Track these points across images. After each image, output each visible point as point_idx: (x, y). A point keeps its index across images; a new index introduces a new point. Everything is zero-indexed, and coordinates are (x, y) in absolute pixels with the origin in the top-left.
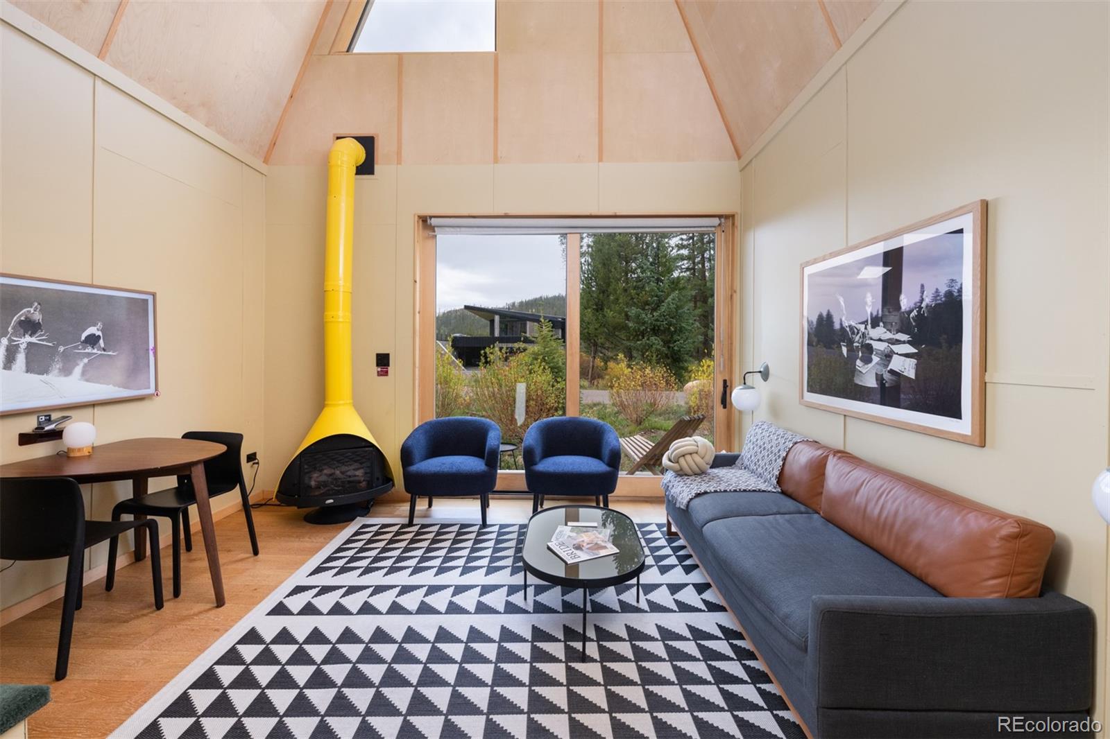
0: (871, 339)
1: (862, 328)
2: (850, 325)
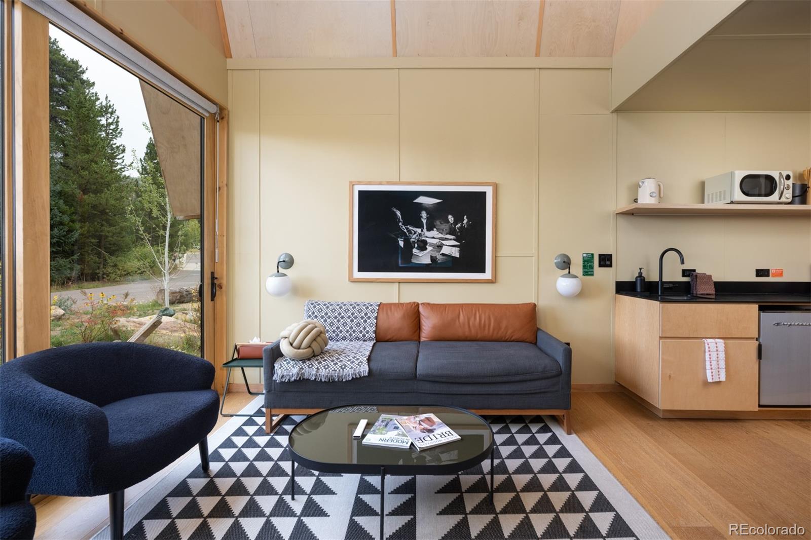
1: (419, 230)
2: (407, 229)
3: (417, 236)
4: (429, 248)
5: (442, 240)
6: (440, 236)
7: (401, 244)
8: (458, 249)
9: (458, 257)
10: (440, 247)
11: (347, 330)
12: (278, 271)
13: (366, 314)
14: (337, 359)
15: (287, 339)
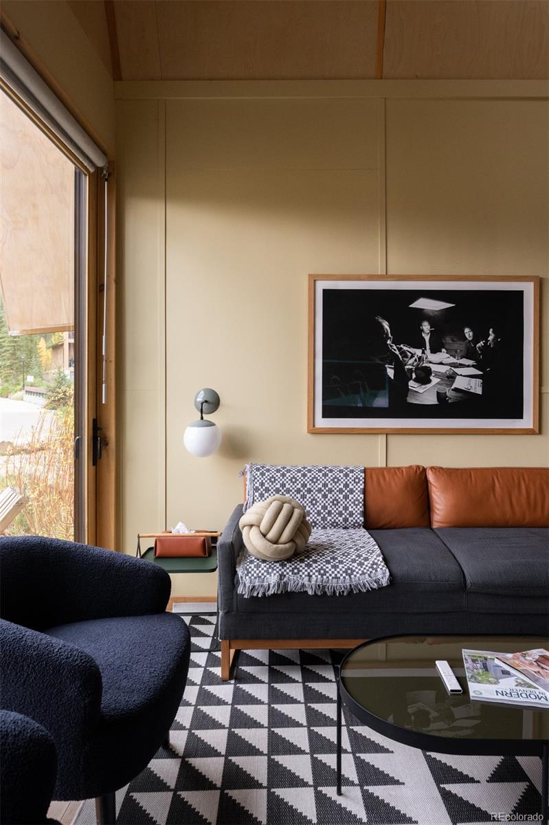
0: (430, 362)
1: (418, 352)
2: (400, 349)
3: (416, 360)
4: (435, 380)
5: (455, 367)
6: (452, 360)
7: (391, 373)
8: (479, 381)
9: (481, 393)
10: (451, 378)
11: (319, 511)
12: (202, 418)
13: (346, 486)
14: (334, 559)
15: (254, 528)
